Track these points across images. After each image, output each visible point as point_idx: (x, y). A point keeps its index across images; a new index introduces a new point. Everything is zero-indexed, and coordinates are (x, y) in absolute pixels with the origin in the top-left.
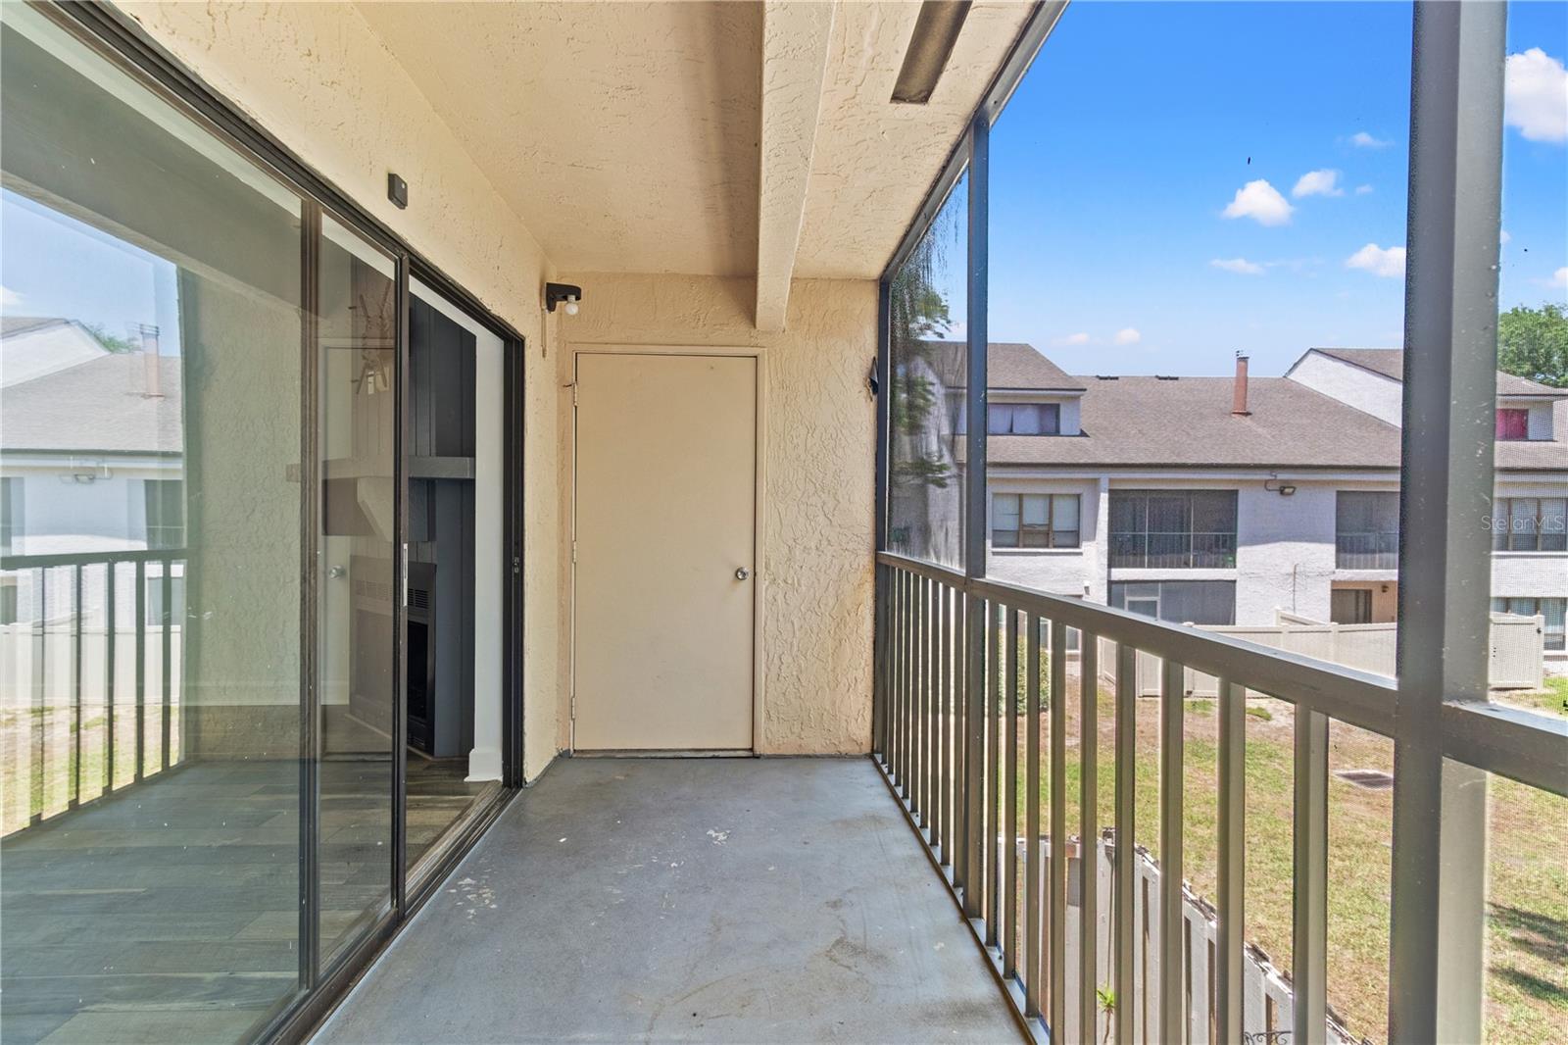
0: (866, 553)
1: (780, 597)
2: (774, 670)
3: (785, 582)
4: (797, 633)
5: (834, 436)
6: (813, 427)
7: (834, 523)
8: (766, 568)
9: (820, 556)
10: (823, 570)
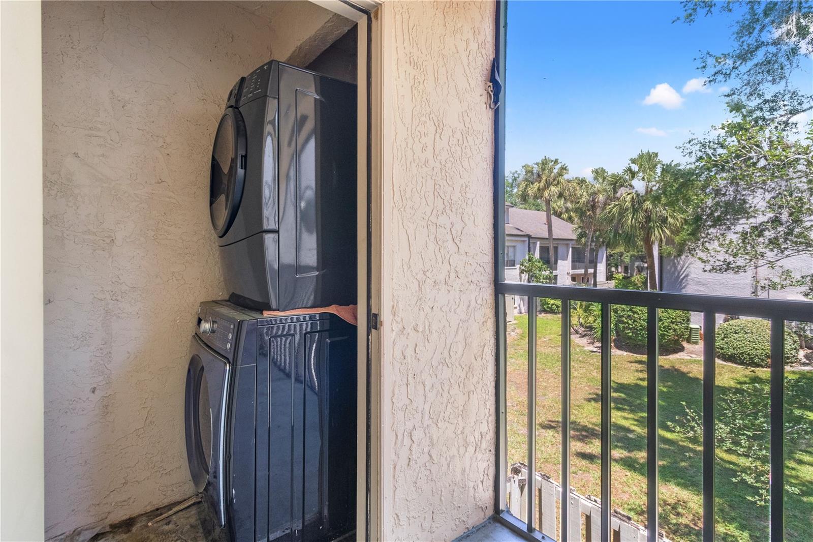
0: (487, 285)
1: (409, 352)
2: (404, 453)
3: (416, 330)
4: (429, 395)
5: (461, 142)
6: (441, 126)
7: (462, 251)
8: (394, 314)
9: (449, 291)
10: (453, 310)
